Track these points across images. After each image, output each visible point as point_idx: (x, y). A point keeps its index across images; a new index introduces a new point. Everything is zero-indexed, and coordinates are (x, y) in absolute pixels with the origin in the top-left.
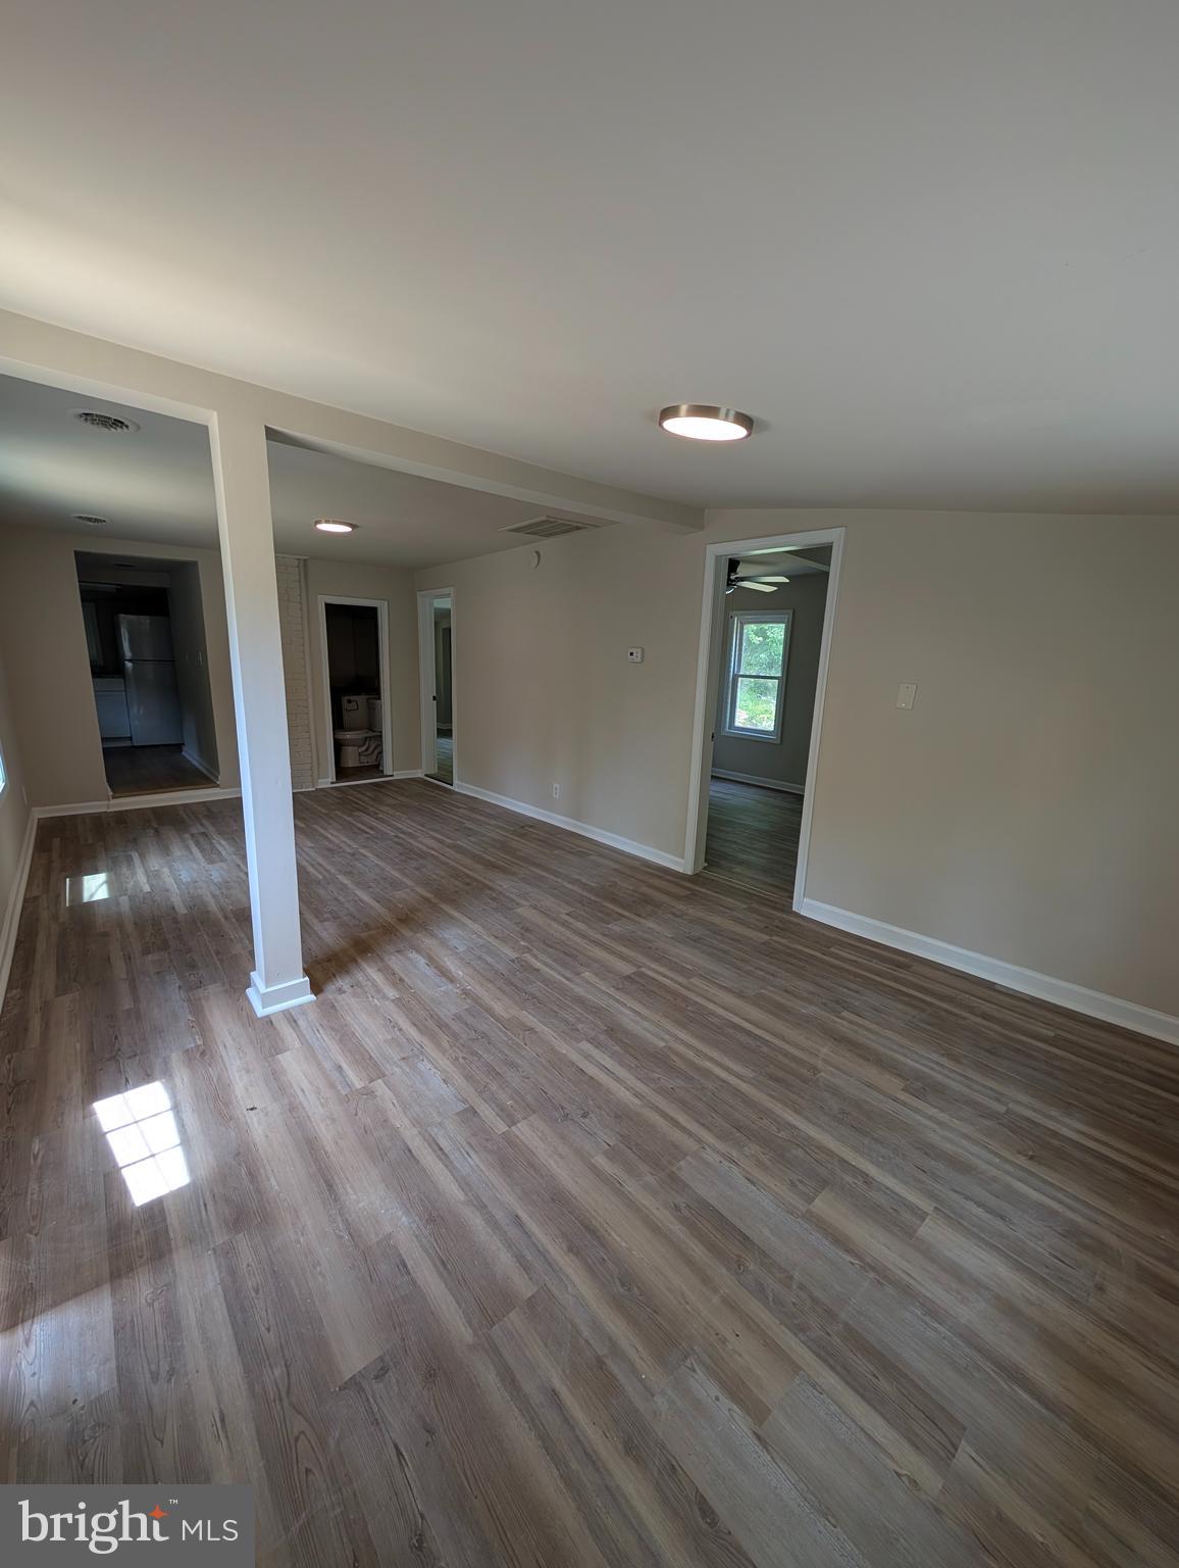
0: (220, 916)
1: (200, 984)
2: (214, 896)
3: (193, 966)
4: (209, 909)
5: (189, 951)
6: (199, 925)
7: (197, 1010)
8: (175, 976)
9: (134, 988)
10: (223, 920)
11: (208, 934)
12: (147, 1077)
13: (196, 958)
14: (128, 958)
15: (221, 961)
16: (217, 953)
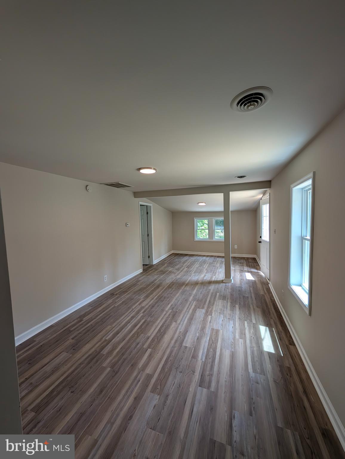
0: (229, 301)
1: (239, 287)
2: (227, 308)
3: (239, 291)
4: (230, 303)
5: (239, 294)
6: (235, 300)
7: (241, 284)
8: (243, 290)
9: (250, 291)
10: (229, 299)
11: (234, 296)
12: (249, 280)
13: (238, 292)
14: (251, 297)
15: (234, 289)
16: (234, 291)
